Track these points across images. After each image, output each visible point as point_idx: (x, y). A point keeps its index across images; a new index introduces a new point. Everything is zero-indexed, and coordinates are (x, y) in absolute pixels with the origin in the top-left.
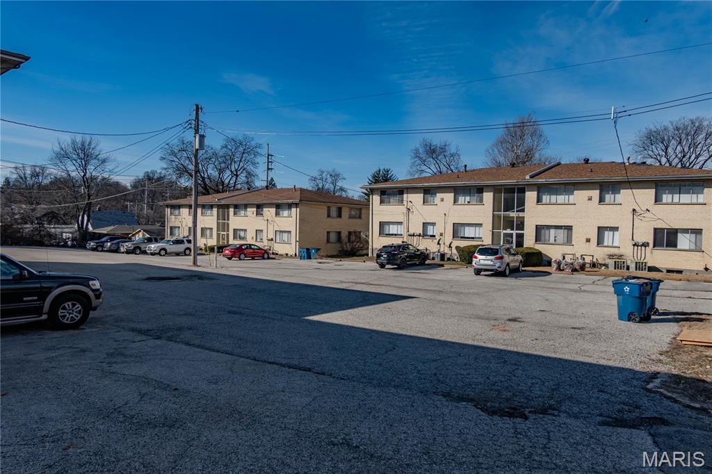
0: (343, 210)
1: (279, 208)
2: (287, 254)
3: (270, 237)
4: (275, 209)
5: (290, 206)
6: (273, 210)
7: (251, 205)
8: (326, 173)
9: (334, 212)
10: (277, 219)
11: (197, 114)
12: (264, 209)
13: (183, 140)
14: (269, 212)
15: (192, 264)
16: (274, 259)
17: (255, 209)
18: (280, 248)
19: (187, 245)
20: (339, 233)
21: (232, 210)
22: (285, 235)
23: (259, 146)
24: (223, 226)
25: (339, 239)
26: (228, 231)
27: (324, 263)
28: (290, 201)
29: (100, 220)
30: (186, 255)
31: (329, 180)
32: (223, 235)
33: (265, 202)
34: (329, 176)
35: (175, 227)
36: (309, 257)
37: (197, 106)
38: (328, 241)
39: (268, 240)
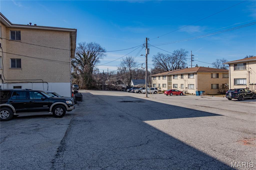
0: (219, 74)
1: (189, 75)
2: (193, 94)
3: (186, 87)
4: (188, 76)
5: (193, 74)
6: (187, 76)
7: (179, 75)
8: (220, 60)
9: (214, 76)
10: (189, 80)
11: (147, 41)
12: (184, 76)
13: (159, 54)
14: (186, 77)
15: (146, 96)
16: (185, 95)
17: (180, 76)
18: (190, 91)
19: (155, 90)
20: (218, 85)
21: (172, 77)
22: (192, 86)
23: (187, 52)
24: (169, 83)
25: (218, 87)
26: (171, 85)
27: (204, 97)
28: (193, 72)
29: (136, 82)
30: (155, 94)
31: (221, 63)
32: (170, 86)
33: (184, 73)
34: (221, 61)
35: (155, 84)
36: (199, 95)
37: (147, 38)
38: (212, 88)
39: (185, 88)
